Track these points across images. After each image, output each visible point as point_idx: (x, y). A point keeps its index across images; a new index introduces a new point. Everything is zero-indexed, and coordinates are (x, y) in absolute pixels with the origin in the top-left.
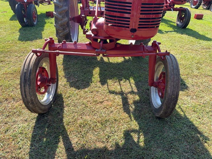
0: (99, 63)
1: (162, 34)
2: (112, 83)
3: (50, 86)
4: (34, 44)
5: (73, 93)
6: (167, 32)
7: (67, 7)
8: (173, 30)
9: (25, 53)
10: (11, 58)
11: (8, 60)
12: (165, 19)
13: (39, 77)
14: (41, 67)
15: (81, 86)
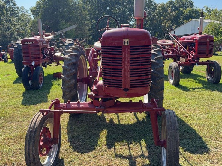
0: (107, 125)
1: (188, 91)
2: (120, 146)
3: (52, 148)
4: (37, 108)
5: (76, 157)
6: (194, 89)
7: (75, 70)
8: (202, 87)
9: (27, 118)
10: (12, 123)
11: (9, 125)
12: (195, 73)
13: (42, 138)
14: (45, 128)
15: (84, 150)
